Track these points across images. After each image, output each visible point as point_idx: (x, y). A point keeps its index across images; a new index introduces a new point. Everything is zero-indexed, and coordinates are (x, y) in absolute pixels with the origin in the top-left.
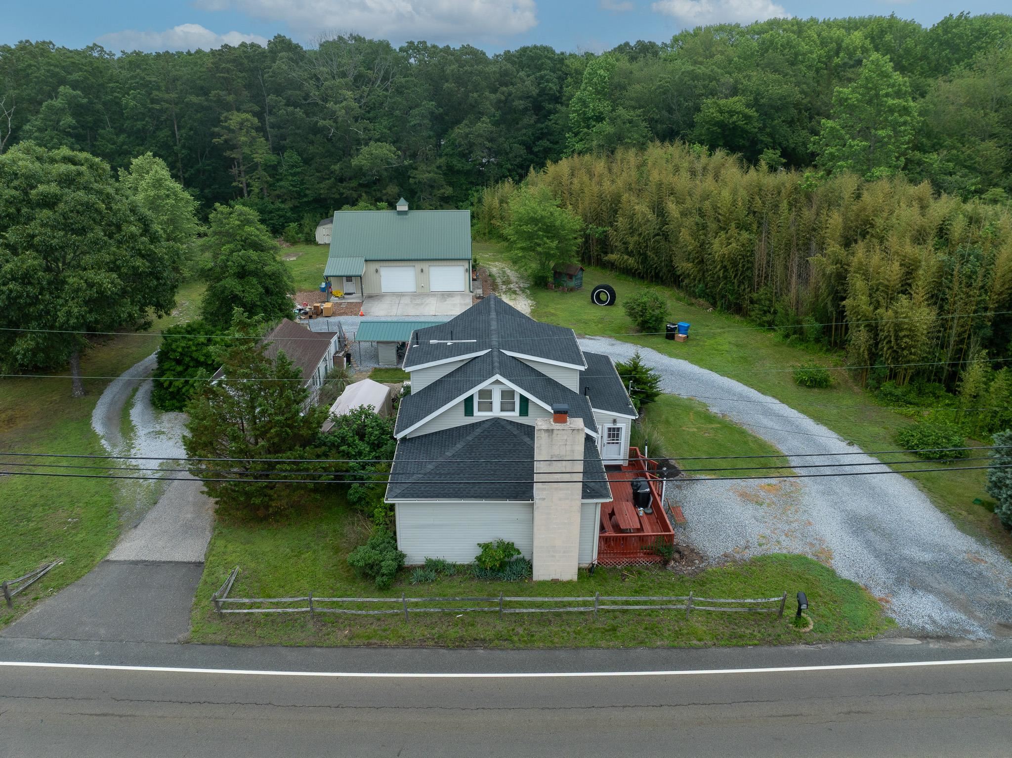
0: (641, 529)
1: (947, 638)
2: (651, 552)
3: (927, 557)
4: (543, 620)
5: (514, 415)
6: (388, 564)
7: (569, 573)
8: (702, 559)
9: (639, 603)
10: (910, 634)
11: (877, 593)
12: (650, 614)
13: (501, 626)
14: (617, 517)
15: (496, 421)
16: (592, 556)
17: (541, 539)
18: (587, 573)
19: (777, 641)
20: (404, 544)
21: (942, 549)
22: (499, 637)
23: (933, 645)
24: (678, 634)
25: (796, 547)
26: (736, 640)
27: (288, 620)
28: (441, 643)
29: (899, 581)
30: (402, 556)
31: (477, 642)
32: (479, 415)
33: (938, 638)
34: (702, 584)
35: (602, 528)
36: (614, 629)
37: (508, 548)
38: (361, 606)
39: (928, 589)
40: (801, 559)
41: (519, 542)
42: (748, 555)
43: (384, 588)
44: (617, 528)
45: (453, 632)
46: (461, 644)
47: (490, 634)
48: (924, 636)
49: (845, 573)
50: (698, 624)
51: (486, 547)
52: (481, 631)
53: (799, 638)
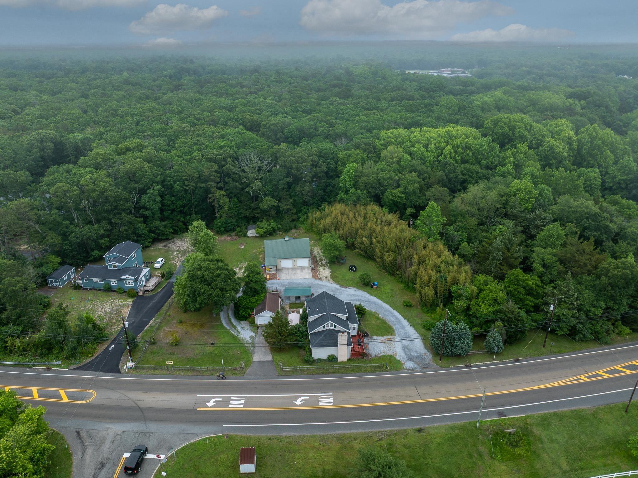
0: (359, 351)
1: (413, 370)
2: (361, 355)
3: (416, 354)
4: (340, 369)
5: (333, 328)
6: (311, 360)
7: (345, 360)
8: (371, 356)
9: (358, 365)
10: (406, 369)
11: (403, 362)
12: (360, 367)
13: (333, 370)
14: (354, 348)
15: (330, 329)
16: (349, 357)
17: (339, 354)
18: (349, 360)
19: (382, 371)
20: (313, 356)
21: (419, 352)
22: (333, 372)
23: (410, 371)
24: (365, 370)
25: (390, 353)
26: (375, 371)
27: (295, 371)
28: (323, 373)
29: (408, 360)
30: (313, 358)
31: (329, 373)
32: (326, 328)
33: (411, 370)
34: (370, 361)
35: (351, 351)
36: (353, 370)
37: (333, 356)
38: (307, 368)
39: (413, 361)
40: (390, 356)
41: (335, 355)
42: (380, 355)
43: (311, 364)
44: (354, 351)
45: (325, 372)
46: (326, 373)
47: (331, 372)
48: (409, 370)
49: (398, 358)
50: (368, 369)
51: (329, 356)
52: (330, 371)
53: (386, 371)
